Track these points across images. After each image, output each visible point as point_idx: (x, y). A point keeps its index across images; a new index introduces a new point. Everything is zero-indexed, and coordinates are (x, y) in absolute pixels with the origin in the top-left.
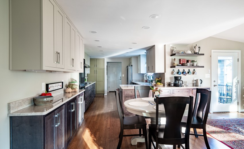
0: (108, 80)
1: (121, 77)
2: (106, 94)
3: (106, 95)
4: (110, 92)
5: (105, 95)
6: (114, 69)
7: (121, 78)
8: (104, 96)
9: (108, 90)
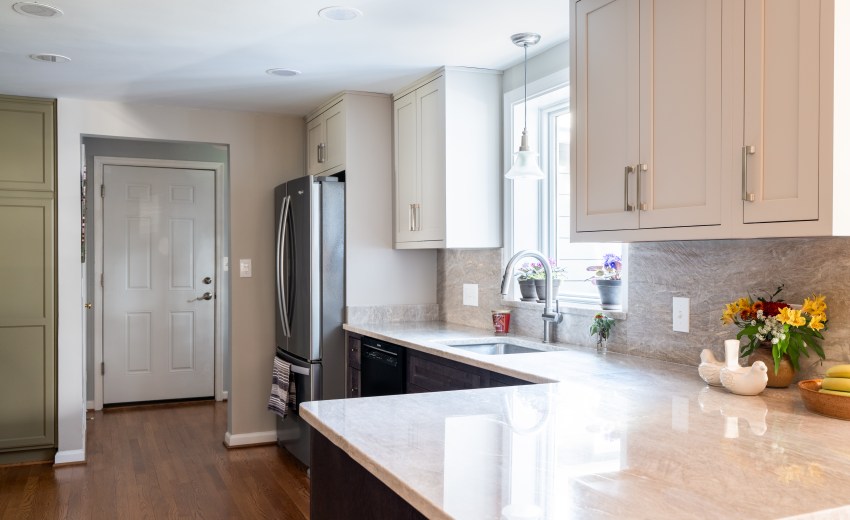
0: (90, 308)
1: (207, 281)
2: (71, 453)
3: (78, 454)
4: (109, 408)
5: (61, 457)
6: (150, 212)
7: (209, 288)
8: (50, 465)
9: (90, 394)
